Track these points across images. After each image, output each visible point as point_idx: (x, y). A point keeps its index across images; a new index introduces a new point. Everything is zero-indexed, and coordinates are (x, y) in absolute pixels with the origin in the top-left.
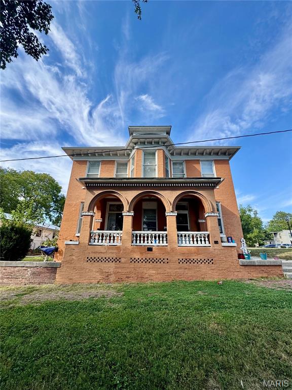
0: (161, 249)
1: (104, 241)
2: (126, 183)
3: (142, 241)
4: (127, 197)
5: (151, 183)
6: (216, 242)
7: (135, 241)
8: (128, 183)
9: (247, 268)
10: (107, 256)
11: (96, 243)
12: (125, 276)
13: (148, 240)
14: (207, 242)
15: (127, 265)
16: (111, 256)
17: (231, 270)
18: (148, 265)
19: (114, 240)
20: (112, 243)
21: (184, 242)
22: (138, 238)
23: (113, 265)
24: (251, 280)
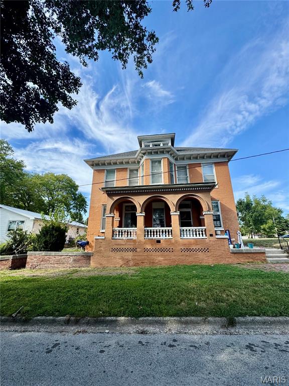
0: (167, 241)
1: (123, 236)
2: (137, 190)
3: (152, 236)
4: (139, 201)
5: (158, 189)
6: (211, 235)
7: (147, 236)
8: (139, 190)
9: (236, 255)
10: (127, 247)
11: (117, 237)
12: (140, 262)
13: (157, 234)
14: (204, 235)
15: (141, 254)
16: (129, 247)
17: (223, 256)
18: (157, 253)
19: (131, 235)
20: (129, 237)
21: (185, 235)
22: (149, 233)
23: (131, 253)
24: (239, 264)
